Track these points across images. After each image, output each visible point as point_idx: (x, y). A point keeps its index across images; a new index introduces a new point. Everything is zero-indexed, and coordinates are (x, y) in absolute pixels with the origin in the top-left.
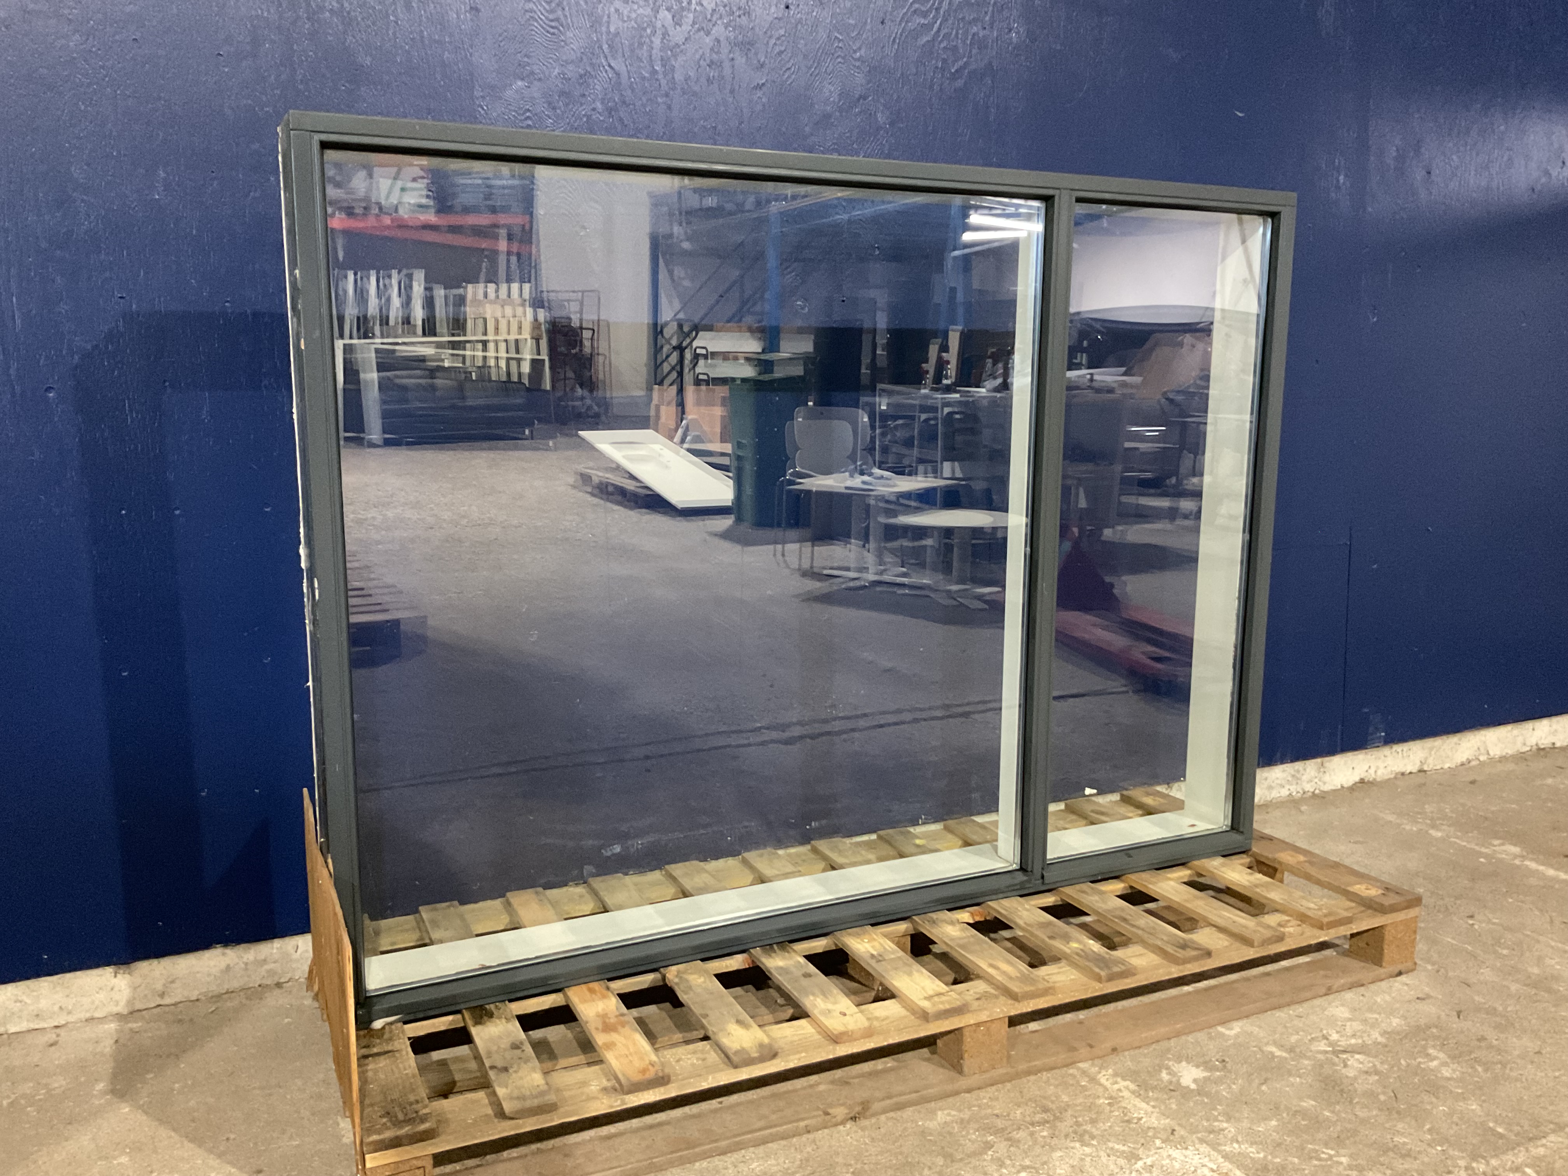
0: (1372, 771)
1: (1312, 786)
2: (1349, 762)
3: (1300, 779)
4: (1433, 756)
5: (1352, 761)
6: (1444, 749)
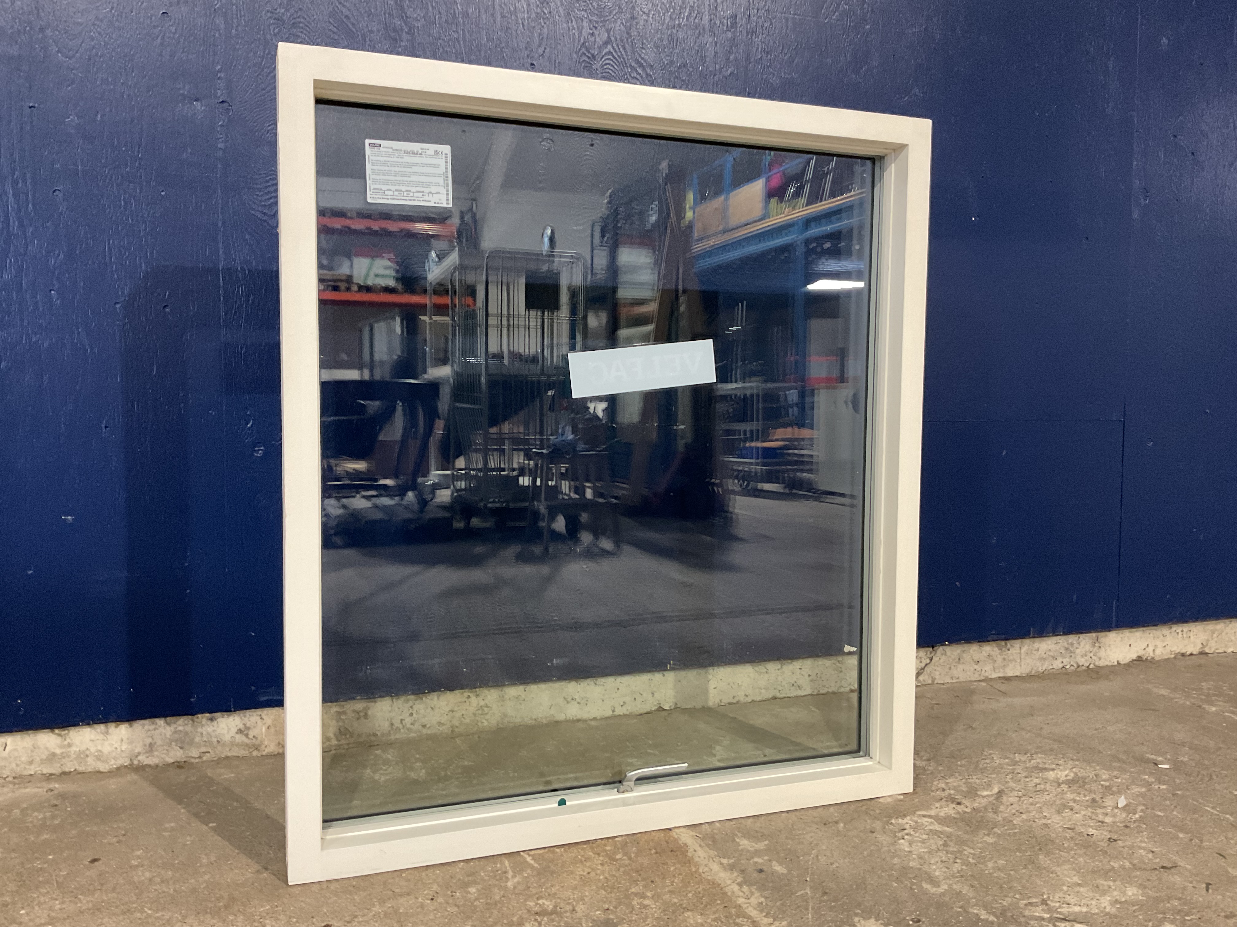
0: (1150, 650)
1: (1086, 660)
2: (1126, 639)
3: (1074, 653)
4: (1216, 639)
5: (1129, 638)
6: (1227, 633)
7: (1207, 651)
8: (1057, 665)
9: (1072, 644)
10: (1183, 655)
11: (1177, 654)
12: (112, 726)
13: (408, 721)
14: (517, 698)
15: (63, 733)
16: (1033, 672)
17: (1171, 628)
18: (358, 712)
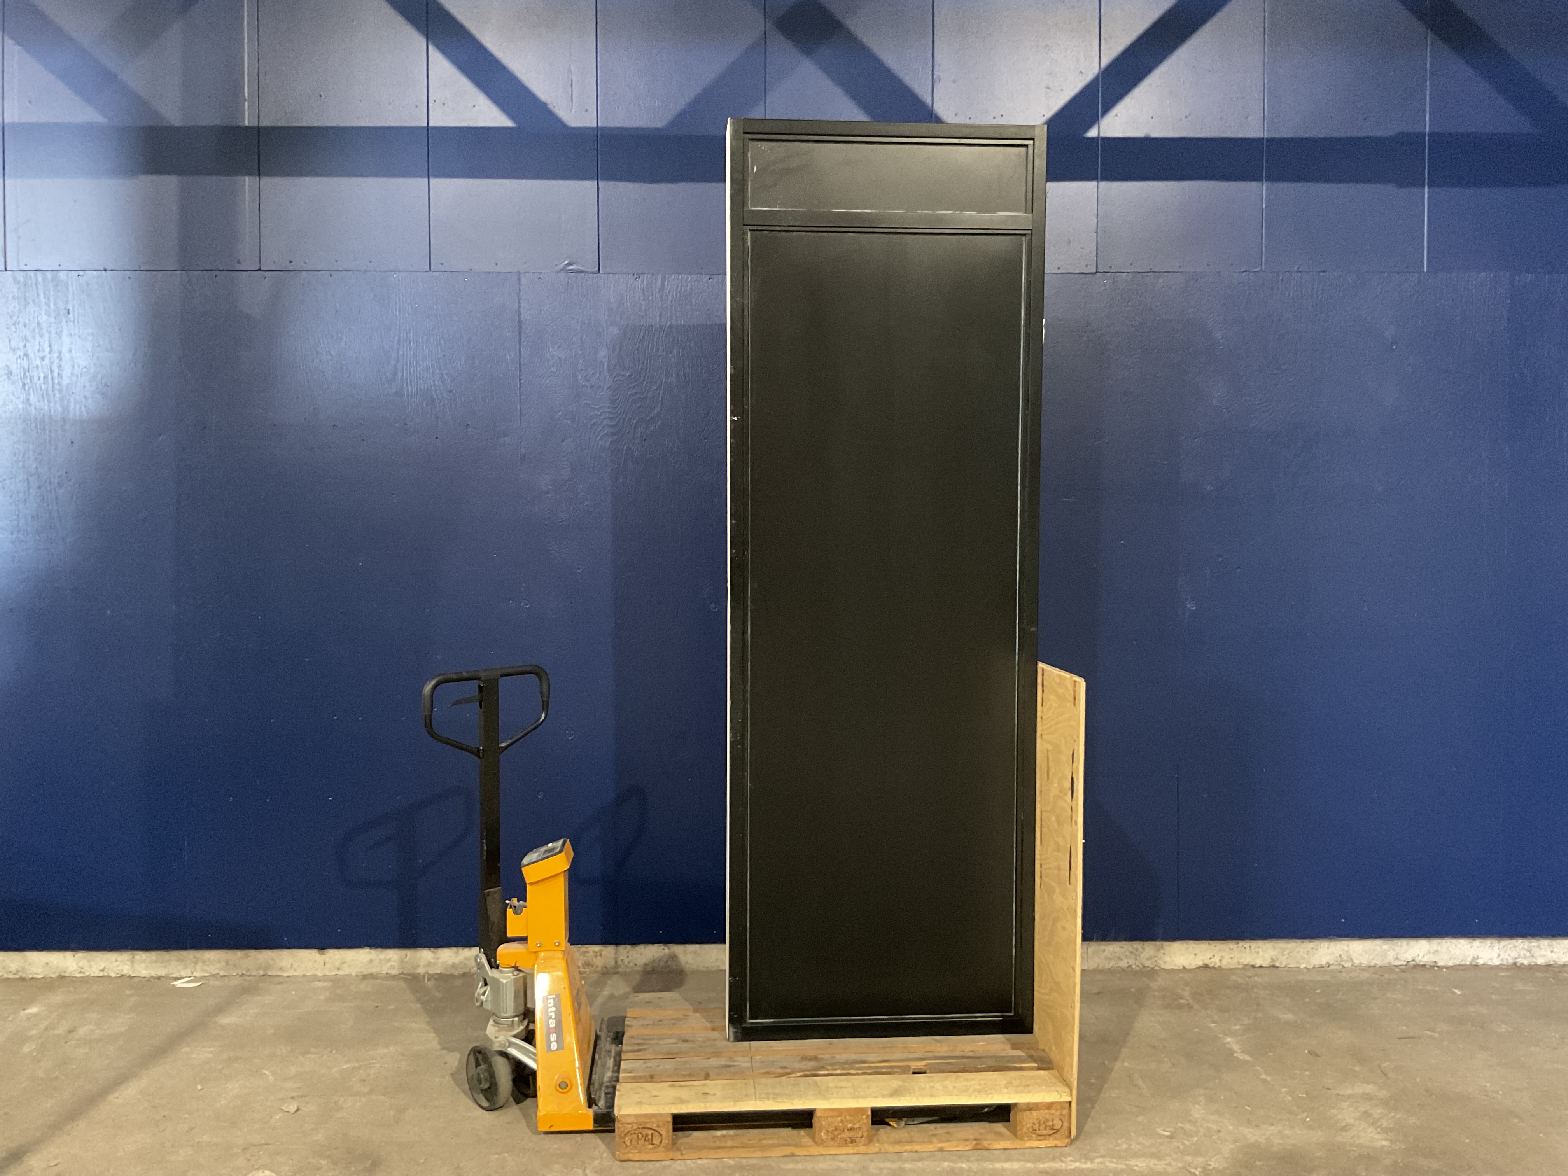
0: (1216, 959)
1: (1152, 964)
2: (1191, 949)
3: (1140, 956)
4: (1287, 956)
5: (1193, 948)
6: (1299, 952)
7: (1277, 964)
8: (1123, 964)
9: (1137, 950)
10: (1253, 966)
11: (1246, 965)
12: (460, 949)
13: (626, 961)
14: (695, 952)
15: (436, 951)
16: (1100, 968)
17: (1238, 943)
18: (596, 952)
